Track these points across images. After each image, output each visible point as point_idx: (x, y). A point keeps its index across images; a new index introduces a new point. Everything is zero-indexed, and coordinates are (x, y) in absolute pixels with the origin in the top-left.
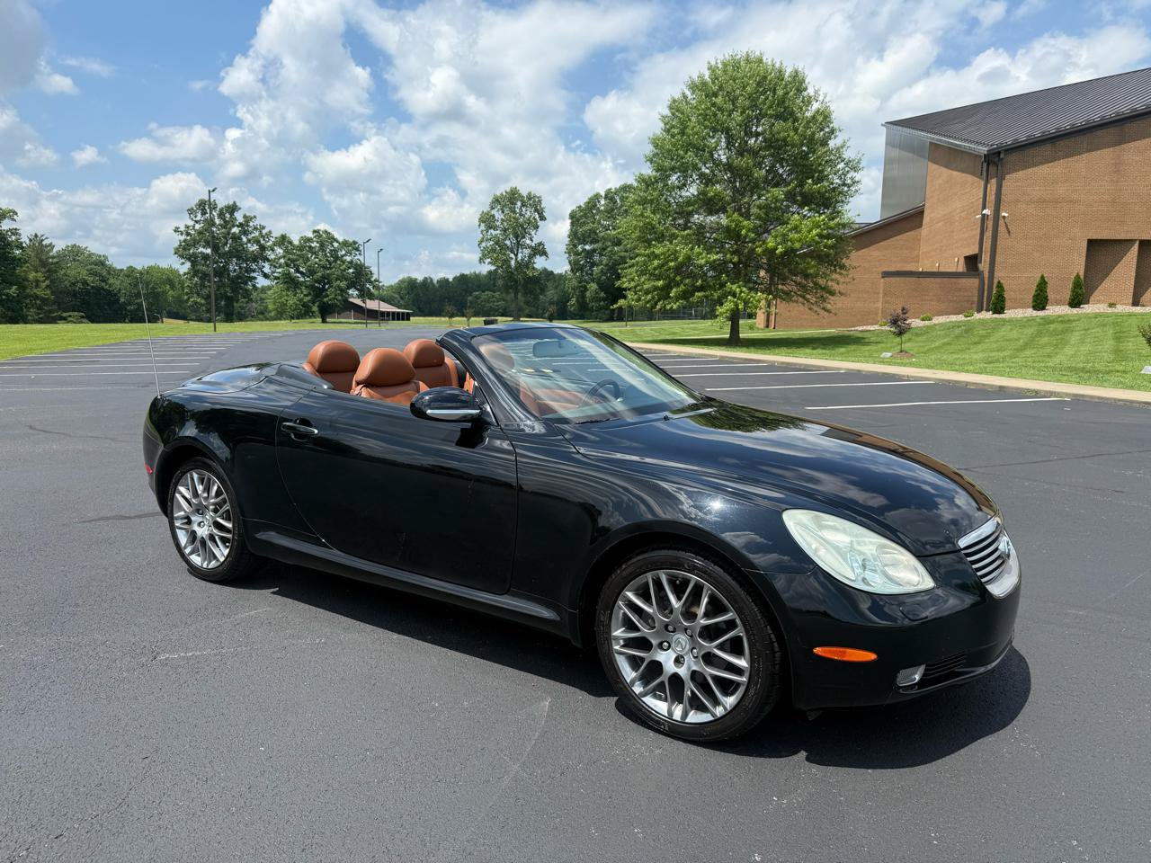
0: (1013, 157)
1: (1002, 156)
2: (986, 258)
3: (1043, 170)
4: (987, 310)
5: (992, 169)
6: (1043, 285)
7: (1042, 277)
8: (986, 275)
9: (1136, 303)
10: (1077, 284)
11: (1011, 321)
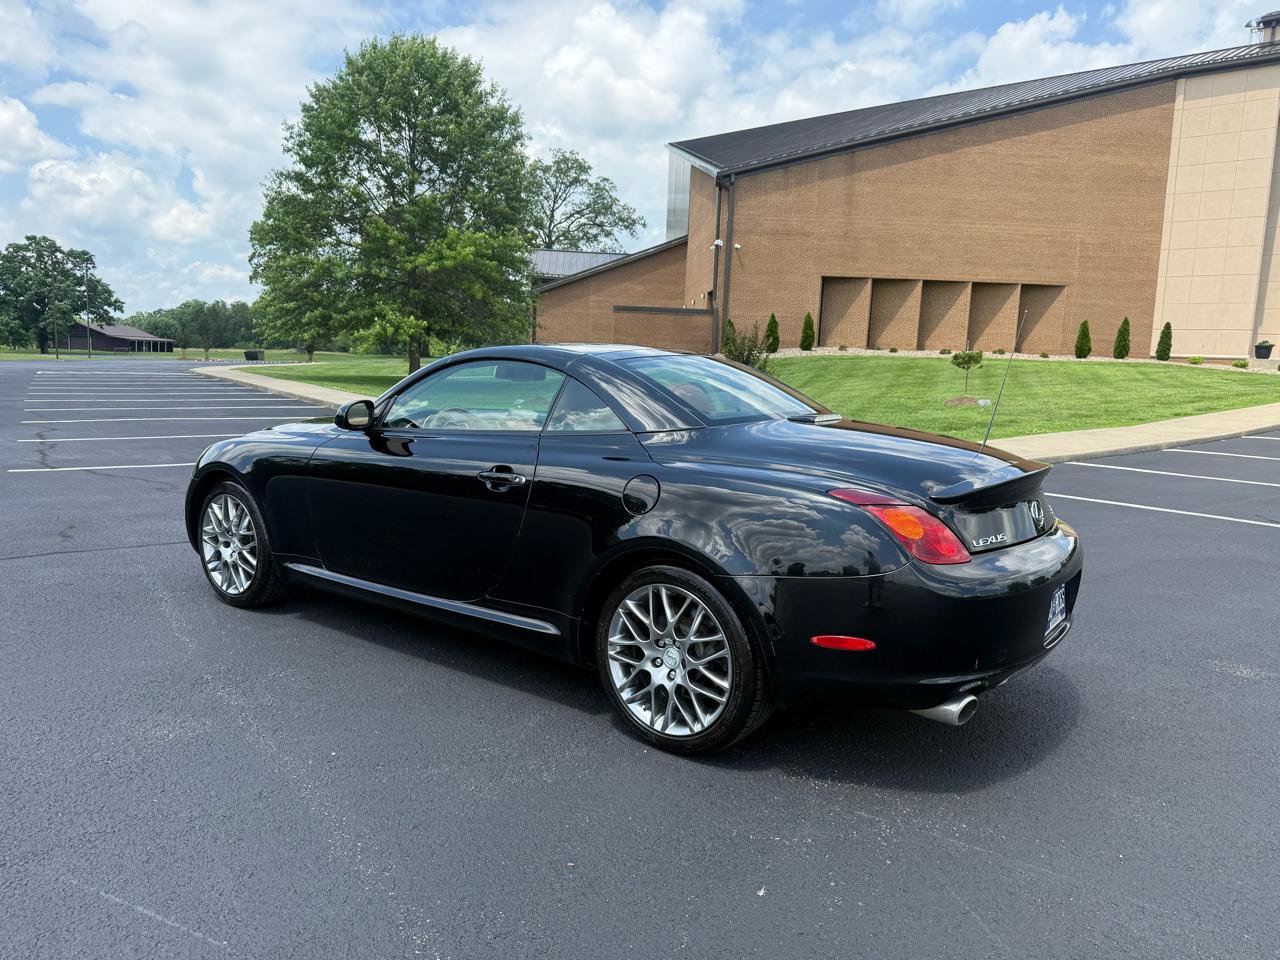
0: (744, 183)
1: (732, 180)
2: (720, 294)
3: (775, 198)
5: (724, 194)
6: (773, 326)
7: (773, 316)
8: (721, 314)
9: (870, 345)
10: (809, 325)
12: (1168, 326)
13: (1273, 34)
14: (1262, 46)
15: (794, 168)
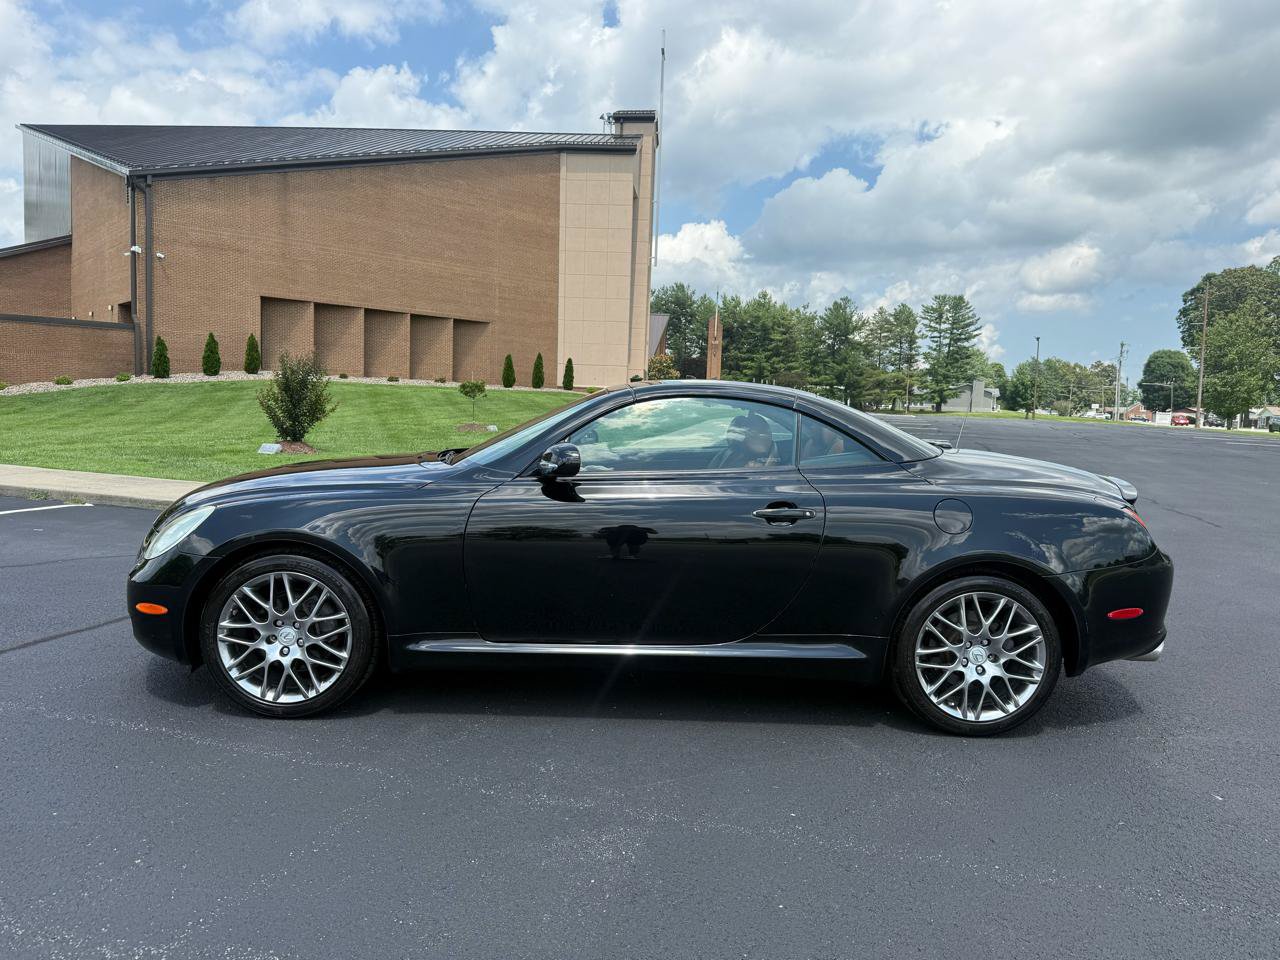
0: (163, 188)
1: (149, 182)
2: (141, 307)
3: (202, 208)
4: (149, 374)
5: (139, 196)
6: (212, 346)
7: (211, 336)
8: (143, 328)
10: (252, 345)
11: (175, 387)
12: (570, 361)
13: (622, 129)
14: (615, 137)
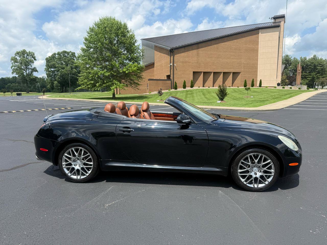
0: (176, 51)
1: (174, 50)
2: (172, 76)
3: (183, 54)
4: (173, 89)
5: (172, 53)
6: (185, 83)
7: (185, 81)
8: (172, 80)
9: (203, 87)
10: (192, 82)
11: (179, 91)
12: (261, 80)
13: (275, 21)
15: (186, 48)
